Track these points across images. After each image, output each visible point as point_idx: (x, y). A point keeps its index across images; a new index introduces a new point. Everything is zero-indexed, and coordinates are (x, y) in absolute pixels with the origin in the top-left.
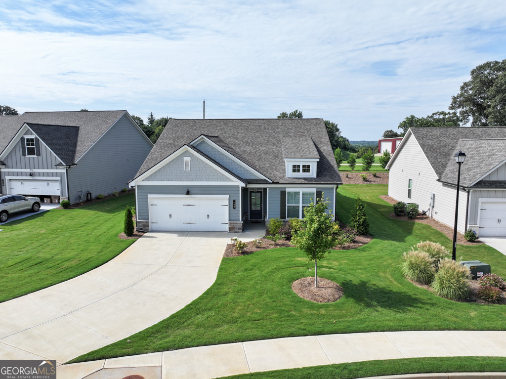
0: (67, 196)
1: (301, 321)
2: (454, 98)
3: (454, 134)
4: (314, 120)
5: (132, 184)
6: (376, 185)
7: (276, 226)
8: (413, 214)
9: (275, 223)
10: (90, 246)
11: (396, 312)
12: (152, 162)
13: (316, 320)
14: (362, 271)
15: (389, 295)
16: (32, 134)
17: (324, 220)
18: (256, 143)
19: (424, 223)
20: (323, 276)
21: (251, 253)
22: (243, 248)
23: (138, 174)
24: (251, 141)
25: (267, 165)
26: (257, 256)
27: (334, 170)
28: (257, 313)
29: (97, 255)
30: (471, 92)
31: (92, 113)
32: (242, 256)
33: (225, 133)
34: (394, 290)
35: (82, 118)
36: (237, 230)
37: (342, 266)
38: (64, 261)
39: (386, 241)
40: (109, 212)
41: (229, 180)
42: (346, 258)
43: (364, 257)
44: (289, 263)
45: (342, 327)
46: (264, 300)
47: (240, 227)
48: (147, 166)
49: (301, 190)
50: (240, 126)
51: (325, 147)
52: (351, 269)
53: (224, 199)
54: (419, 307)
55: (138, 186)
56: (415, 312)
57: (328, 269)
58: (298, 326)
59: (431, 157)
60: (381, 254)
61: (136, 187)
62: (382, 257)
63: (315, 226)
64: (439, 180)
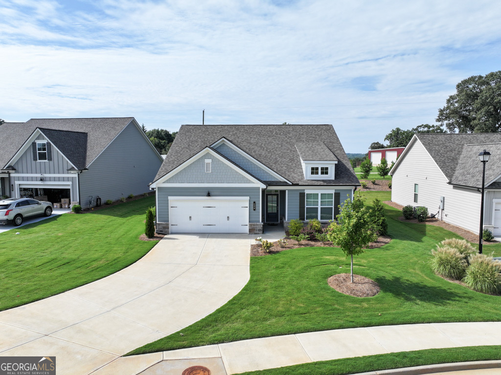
0: (78, 201)
1: (347, 314)
2: (441, 111)
3: (458, 140)
4: (324, 126)
5: (153, 186)
6: (376, 192)
7: (297, 228)
8: (423, 217)
9: (295, 224)
10: (113, 247)
11: (436, 305)
12: (169, 165)
13: (361, 313)
14: (391, 268)
15: (424, 289)
16: (44, 139)
17: (362, 215)
18: (270, 147)
19: (435, 225)
20: (355, 273)
21: (277, 252)
22: (270, 247)
23: (157, 177)
24: (265, 145)
25: (284, 168)
26: (284, 256)
27: (350, 172)
28: (301, 307)
29: (123, 255)
30: (456, 105)
31: (99, 120)
32: (270, 255)
33: (238, 138)
34: (429, 285)
35: (90, 124)
36: (258, 232)
37: (372, 264)
38: (92, 261)
39: (405, 241)
40: (122, 216)
41: (249, 182)
42: (372, 256)
43: (390, 255)
44: (319, 261)
45: (388, 319)
46: (304, 295)
47: (260, 228)
48: (165, 169)
49: (319, 191)
50: (252, 131)
51: (339, 151)
52: (381, 266)
53: (245, 201)
54: (457, 301)
55: (159, 188)
56: (455, 305)
57: (358, 267)
58: (346, 319)
59: (440, 161)
60: (405, 253)
61: (157, 189)
62: (407, 256)
63: (354, 221)
64: (450, 183)
